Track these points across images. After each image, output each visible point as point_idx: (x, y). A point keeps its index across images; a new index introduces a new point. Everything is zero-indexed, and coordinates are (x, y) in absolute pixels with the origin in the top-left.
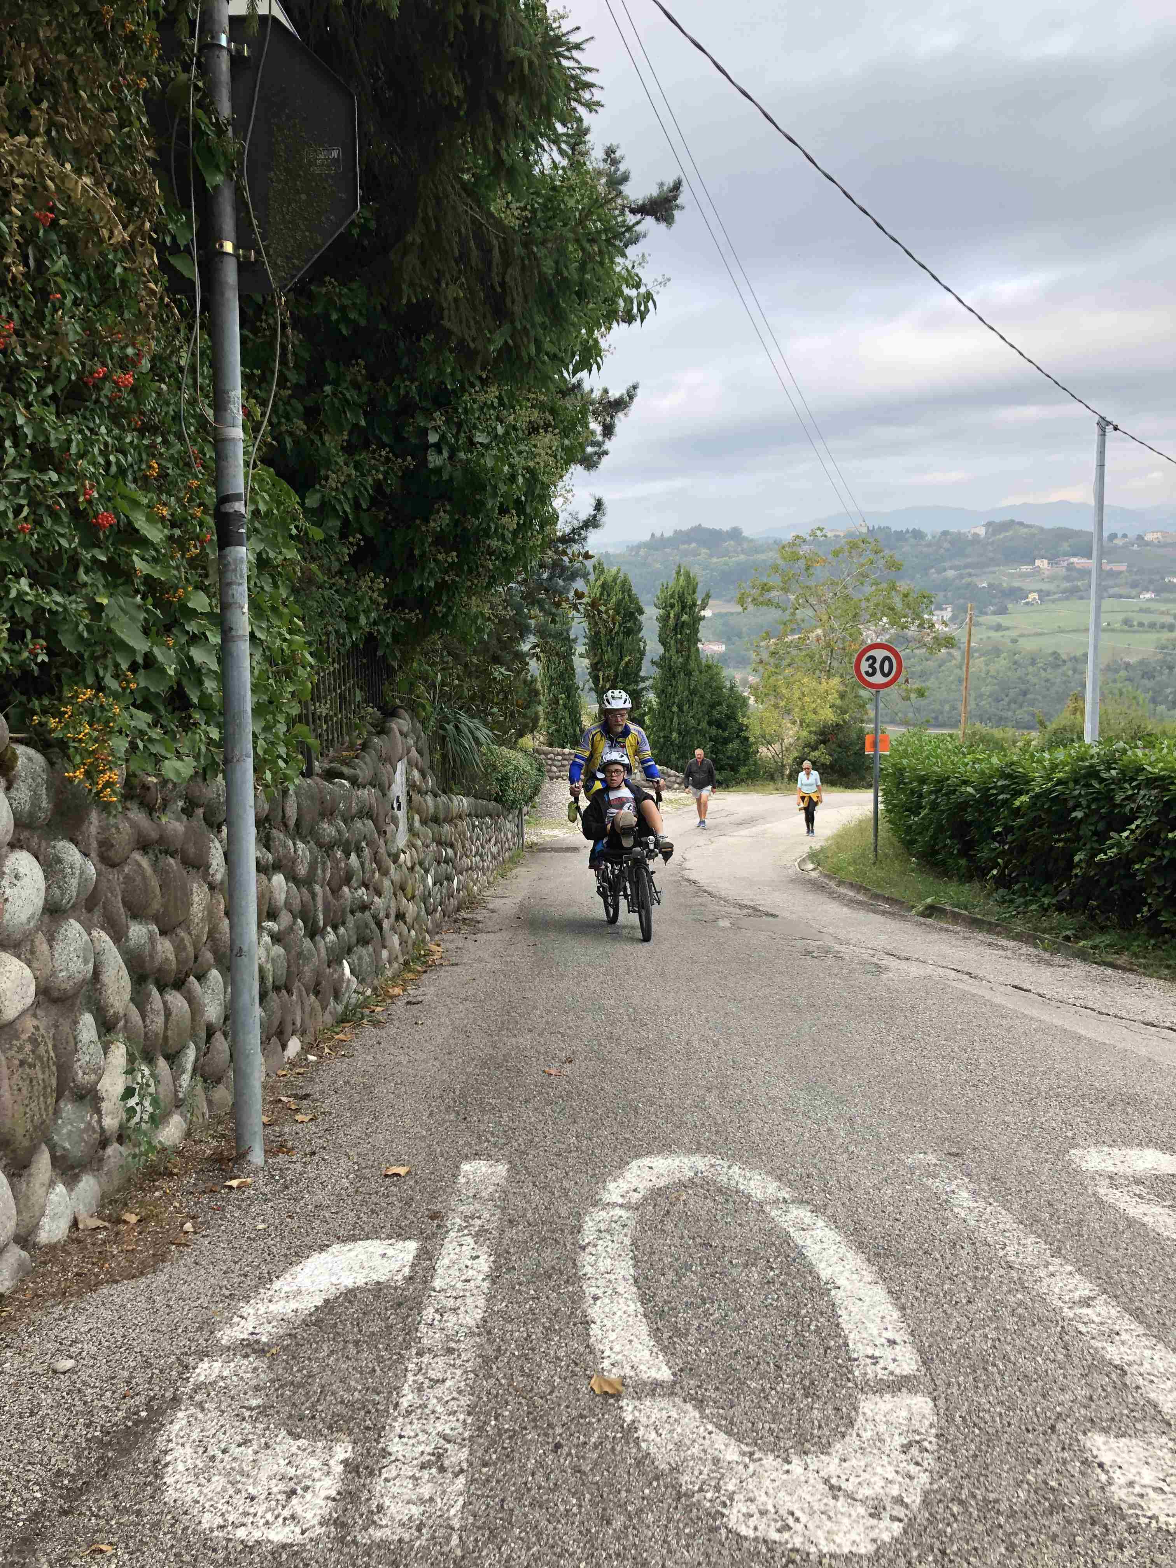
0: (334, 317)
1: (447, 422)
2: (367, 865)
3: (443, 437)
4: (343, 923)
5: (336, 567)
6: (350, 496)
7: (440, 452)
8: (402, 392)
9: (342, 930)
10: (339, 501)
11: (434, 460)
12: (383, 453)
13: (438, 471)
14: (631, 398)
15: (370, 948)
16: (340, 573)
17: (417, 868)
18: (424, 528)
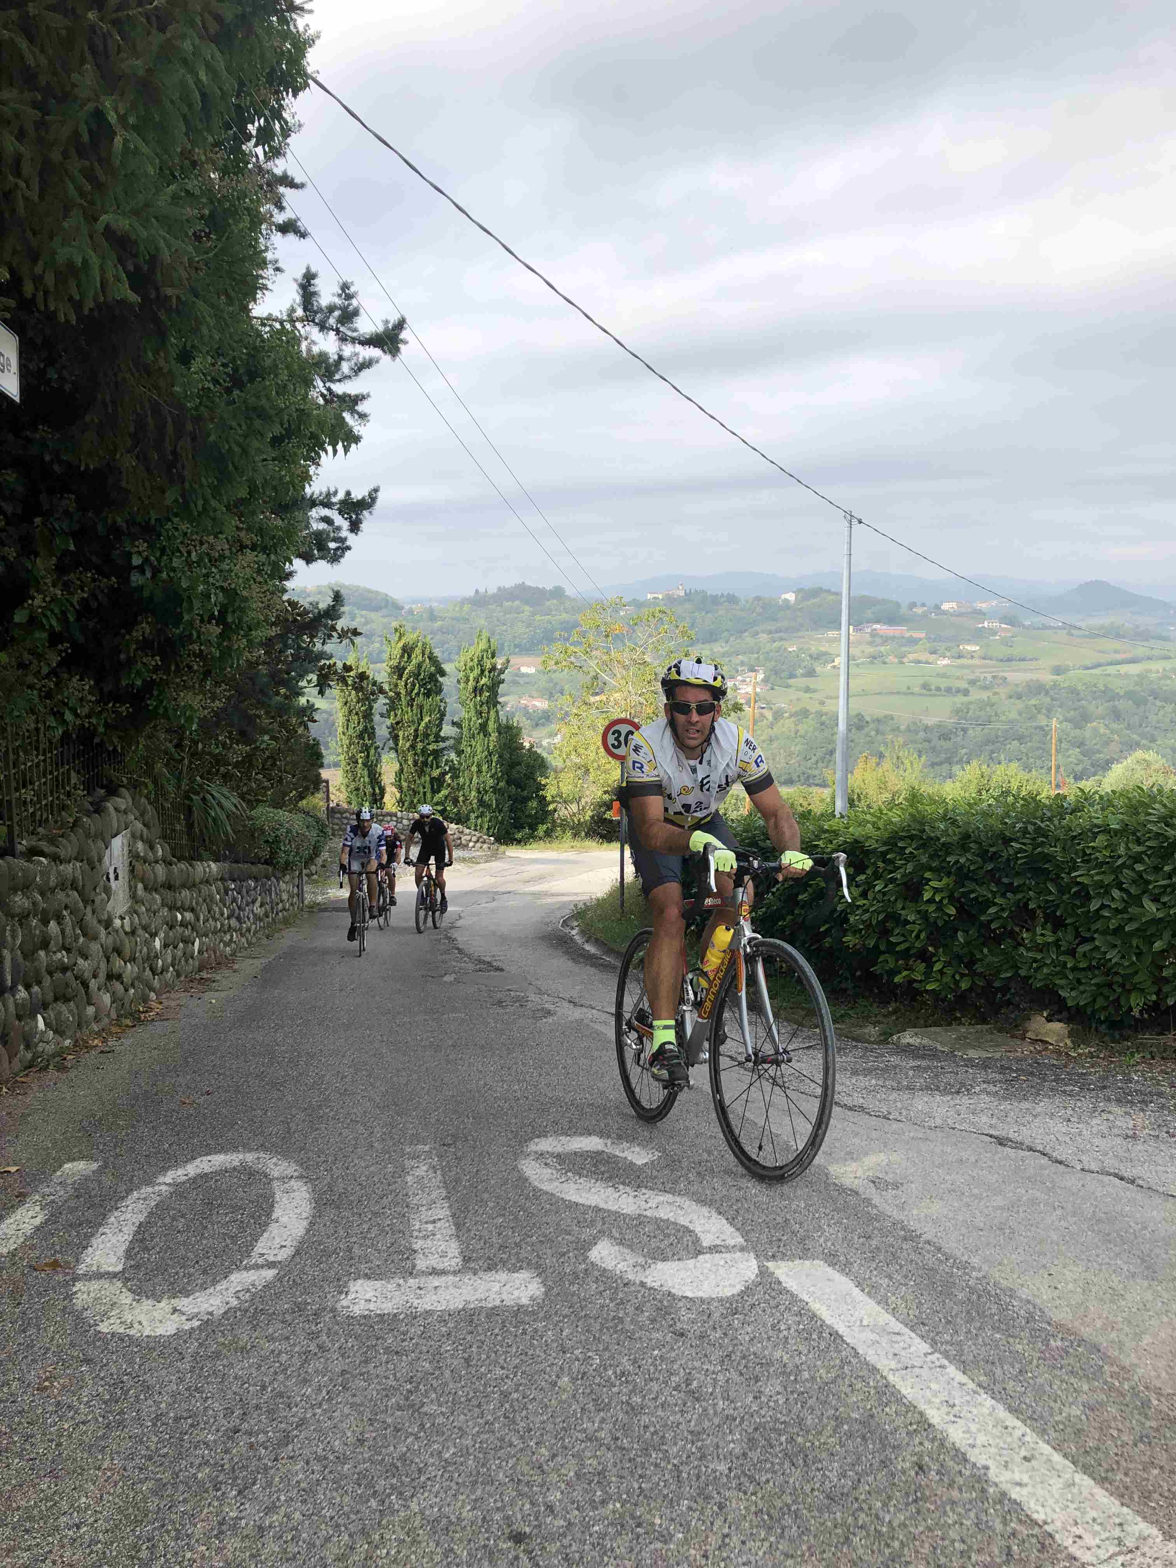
0: (47, 458)
1: (151, 546)
2: (68, 930)
3: (146, 560)
4: (39, 983)
5: (45, 670)
6: (57, 611)
7: (143, 572)
8: (110, 521)
9: (36, 989)
10: (45, 616)
11: (136, 579)
12: (89, 575)
13: (141, 588)
14: (373, 500)
15: (72, 1003)
16: (47, 676)
17: (140, 932)
18: (127, 637)
